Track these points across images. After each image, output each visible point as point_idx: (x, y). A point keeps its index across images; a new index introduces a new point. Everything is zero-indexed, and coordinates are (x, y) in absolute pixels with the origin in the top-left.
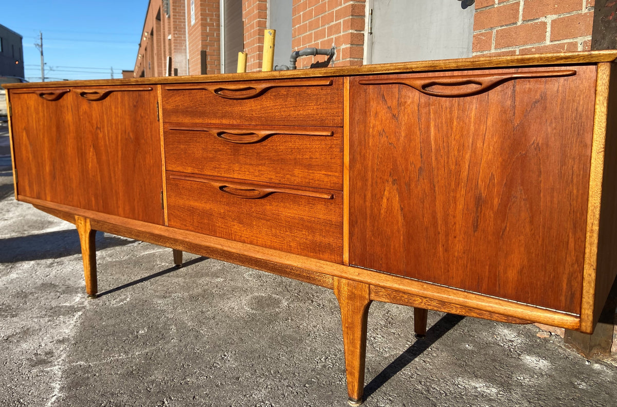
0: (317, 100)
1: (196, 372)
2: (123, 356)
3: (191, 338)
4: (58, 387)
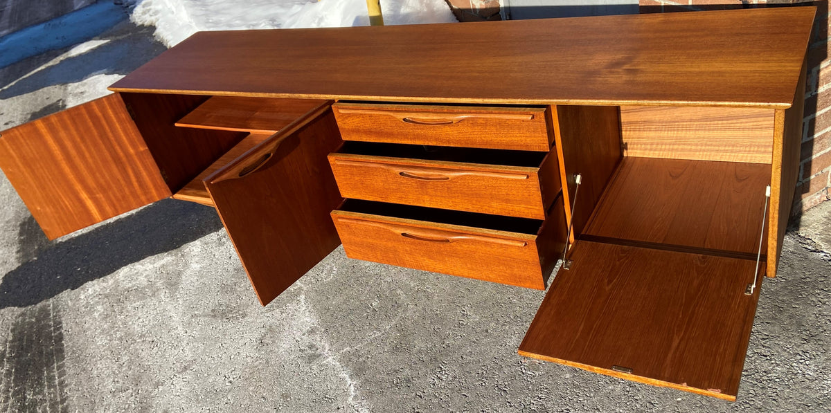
0: (519, 129)
1: (449, 334)
2: (378, 334)
3: (424, 301)
4: (347, 376)
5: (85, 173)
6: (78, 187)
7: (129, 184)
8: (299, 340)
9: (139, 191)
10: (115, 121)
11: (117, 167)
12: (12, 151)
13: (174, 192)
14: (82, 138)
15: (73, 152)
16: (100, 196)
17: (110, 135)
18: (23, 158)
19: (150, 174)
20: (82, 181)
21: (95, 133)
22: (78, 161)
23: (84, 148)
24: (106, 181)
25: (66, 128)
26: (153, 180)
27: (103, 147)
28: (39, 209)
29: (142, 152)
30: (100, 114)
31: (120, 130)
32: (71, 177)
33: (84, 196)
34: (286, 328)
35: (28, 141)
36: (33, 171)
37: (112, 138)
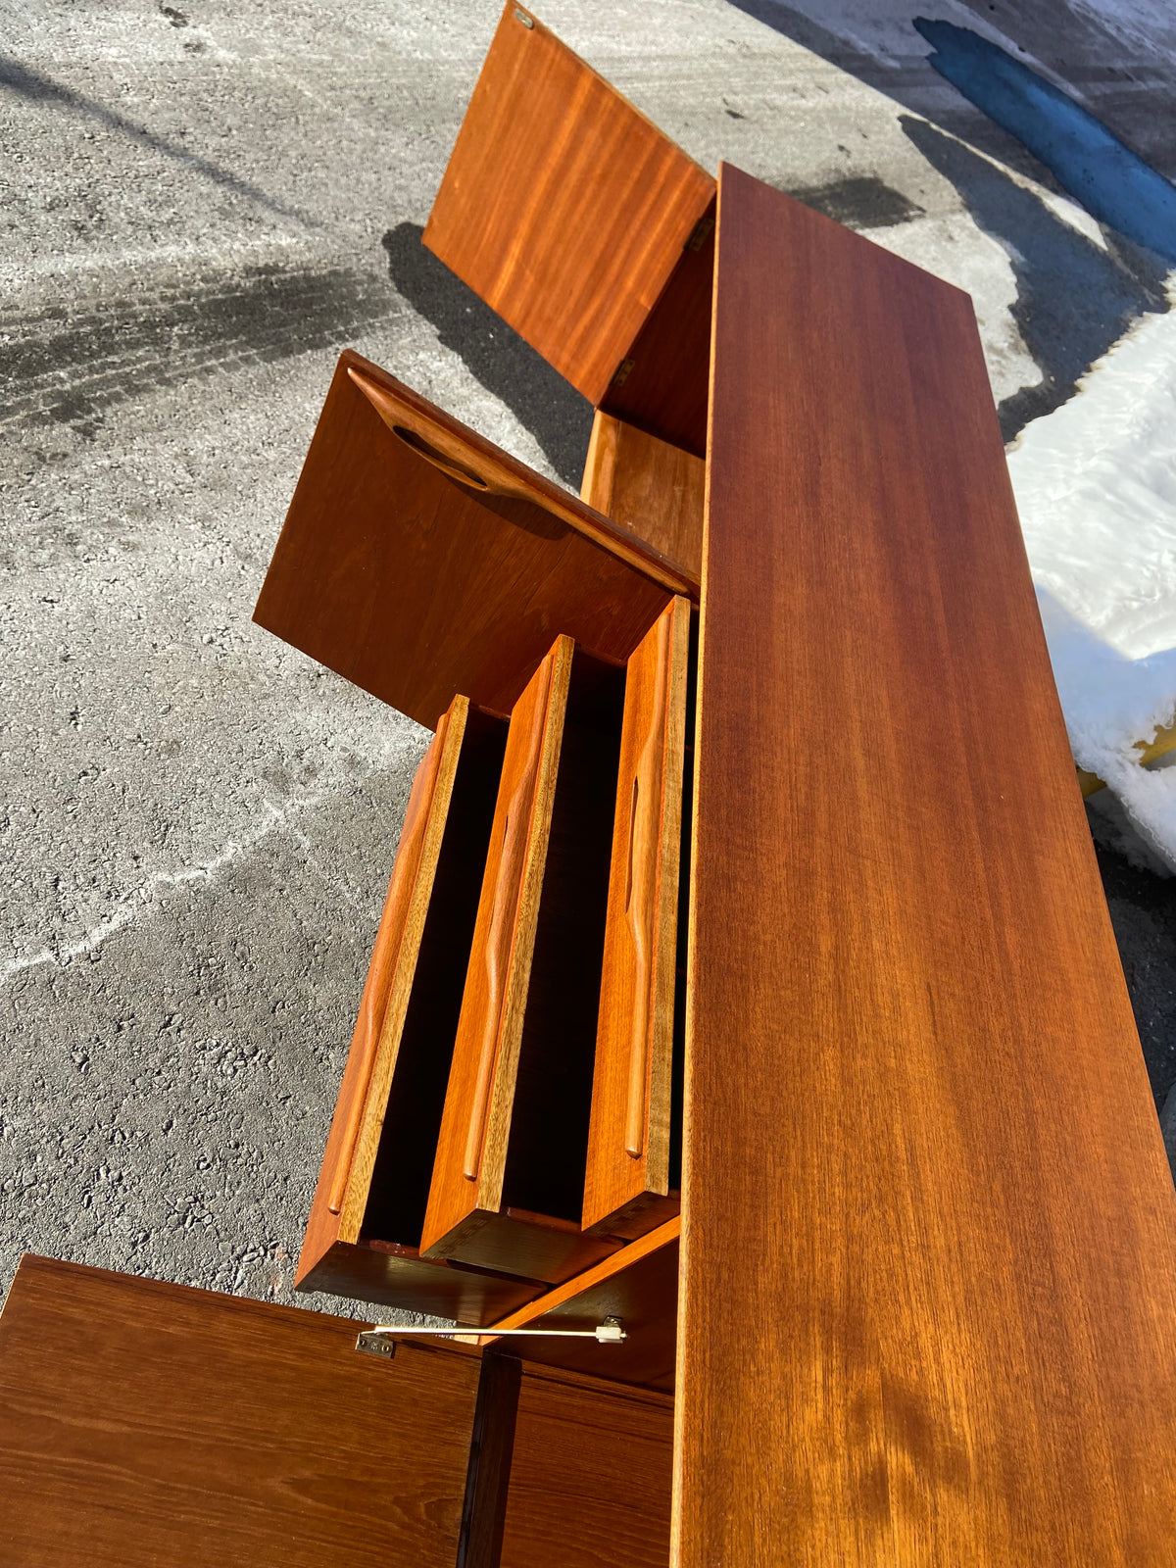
2: (350, 897)
4: (228, 856)
5: (552, 224)
6: (524, 228)
7: (575, 317)
8: (329, 744)
9: (572, 343)
10: (665, 216)
11: (592, 275)
12: (517, 67)
13: (605, 407)
14: (604, 176)
15: (573, 177)
16: (530, 278)
17: (637, 224)
18: (519, 93)
19: (609, 343)
20: (536, 229)
21: (625, 194)
22: (564, 197)
23: (589, 192)
24: (558, 271)
25: (605, 133)
26: (603, 356)
27: (609, 226)
28: (457, 185)
29: (637, 303)
30: (661, 179)
31: (654, 236)
32: (533, 204)
33: (516, 249)
34: (359, 714)
35: (548, 82)
36: (506, 129)
37: (632, 232)
